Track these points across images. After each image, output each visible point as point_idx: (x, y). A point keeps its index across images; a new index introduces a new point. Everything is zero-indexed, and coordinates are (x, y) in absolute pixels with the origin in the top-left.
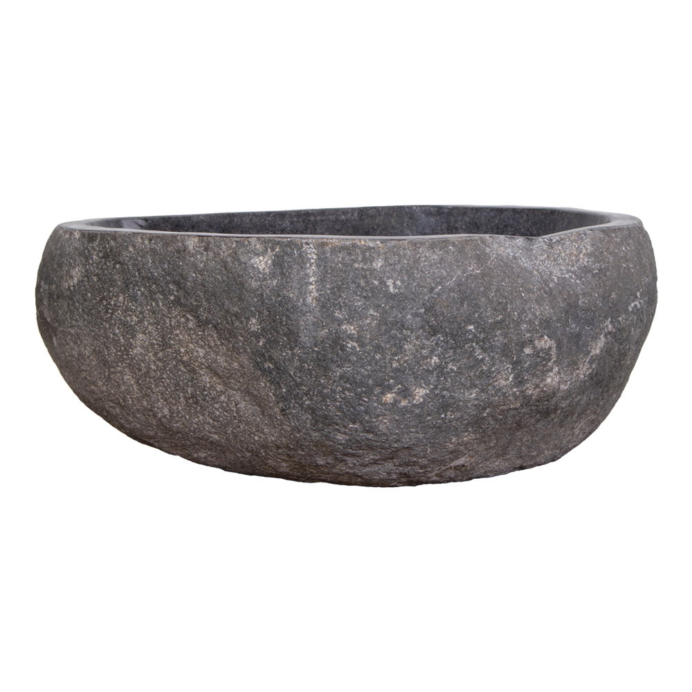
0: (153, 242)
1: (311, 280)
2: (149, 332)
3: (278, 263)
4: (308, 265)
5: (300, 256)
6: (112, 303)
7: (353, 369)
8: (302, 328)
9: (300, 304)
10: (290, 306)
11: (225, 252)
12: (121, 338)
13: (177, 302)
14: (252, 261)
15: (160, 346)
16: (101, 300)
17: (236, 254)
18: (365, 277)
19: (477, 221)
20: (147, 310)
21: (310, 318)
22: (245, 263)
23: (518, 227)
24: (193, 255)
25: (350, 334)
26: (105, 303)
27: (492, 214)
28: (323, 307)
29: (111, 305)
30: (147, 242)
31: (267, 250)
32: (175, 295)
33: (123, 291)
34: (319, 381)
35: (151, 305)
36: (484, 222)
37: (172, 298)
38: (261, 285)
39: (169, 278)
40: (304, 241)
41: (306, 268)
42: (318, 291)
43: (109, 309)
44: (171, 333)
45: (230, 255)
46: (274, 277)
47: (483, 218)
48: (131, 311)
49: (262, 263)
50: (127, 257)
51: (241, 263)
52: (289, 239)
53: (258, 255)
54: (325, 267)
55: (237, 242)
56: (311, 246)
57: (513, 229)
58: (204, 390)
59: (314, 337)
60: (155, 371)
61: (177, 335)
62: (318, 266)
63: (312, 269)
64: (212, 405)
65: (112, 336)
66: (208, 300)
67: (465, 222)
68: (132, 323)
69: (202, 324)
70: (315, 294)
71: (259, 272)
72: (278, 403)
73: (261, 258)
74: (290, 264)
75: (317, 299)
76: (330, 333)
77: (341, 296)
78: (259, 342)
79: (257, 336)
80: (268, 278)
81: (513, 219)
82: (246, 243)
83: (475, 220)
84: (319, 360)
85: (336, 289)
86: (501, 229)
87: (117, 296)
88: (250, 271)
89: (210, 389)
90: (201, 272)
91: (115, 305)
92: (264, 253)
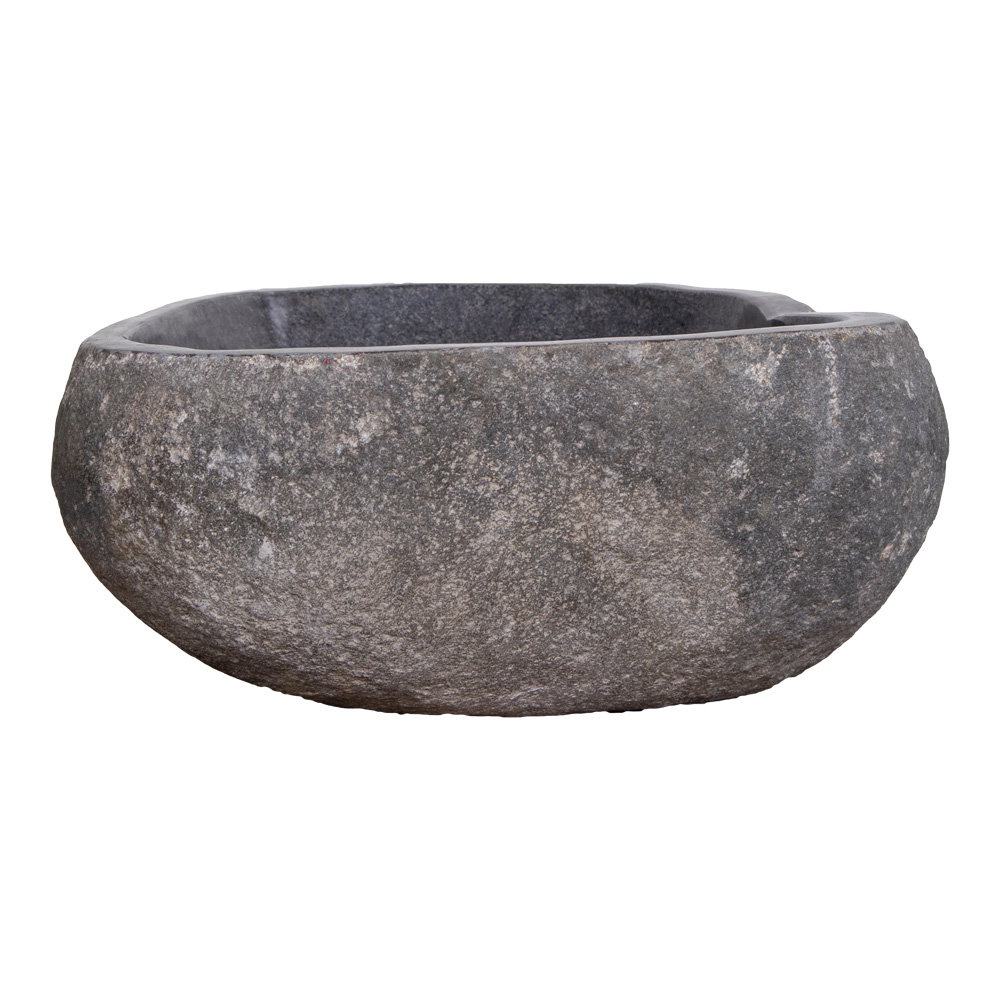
0: (555, 357)
1: (832, 390)
2: (518, 505)
3: (785, 371)
4: (827, 370)
5: (816, 357)
6: (453, 466)
7: (869, 516)
8: (818, 463)
9: (817, 428)
10: (804, 432)
11: (700, 362)
12: (458, 521)
13: (591, 449)
14: (747, 371)
15: (532, 525)
16: (429, 464)
17: (719, 363)
18: (884, 379)
19: (317, 310)
20: (524, 470)
21: (830, 447)
22: (736, 376)
23: (386, 315)
24: (640, 372)
25: (877, 464)
26: (436, 467)
27: (334, 298)
28: (848, 428)
29: (449, 470)
30: (540, 360)
31: (767, 354)
32: (586, 441)
33: (479, 444)
34: (824, 540)
35: (534, 460)
36: (327, 312)
37: (580, 445)
38: (760, 407)
39: (580, 414)
40: (818, 334)
41: (825, 374)
42: (840, 406)
43: (444, 476)
44: (565, 501)
45: (709, 366)
46: (780, 392)
47: (324, 306)
48: (490, 475)
49: (761, 373)
50: (498, 387)
51: (728, 377)
52: (797, 334)
53: (755, 362)
54: (847, 369)
55: (719, 345)
56: (828, 341)
57: (379, 319)
58: (594, 586)
59: (832, 476)
60: (511, 568)
61: (576, 504)
62: (839, 369)
63: (832, 375)
64: (600, 608)
65: (438, 521)
66: (656, 441)
67: (301, 314)
68: (488, 495)
69: (630, 479)
70: (837, 411)
71: (758, 387)
72: (740, 583)
73: (758, 366)
74: (803, 370)
75: (838, 419)
76: (855, 465)
77: (866, 411)
78: (738, 494)
79: (738, 485)
80: (771, 395)
81: (373, 304)
82: (733, 345)
83: (314, 310)
84: (834, 507)
85: (860, 401)
86: (358, 320)
87: (468, 453)
88: (744, 387)
89: (603, 582)
90: (651, 398)
91: (457, 470)
92: (762, 358)
